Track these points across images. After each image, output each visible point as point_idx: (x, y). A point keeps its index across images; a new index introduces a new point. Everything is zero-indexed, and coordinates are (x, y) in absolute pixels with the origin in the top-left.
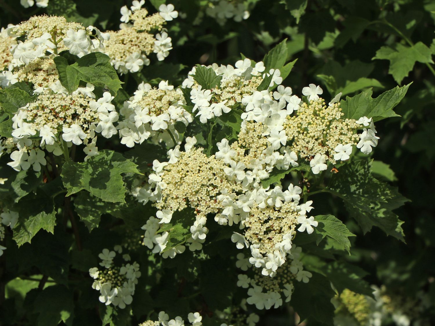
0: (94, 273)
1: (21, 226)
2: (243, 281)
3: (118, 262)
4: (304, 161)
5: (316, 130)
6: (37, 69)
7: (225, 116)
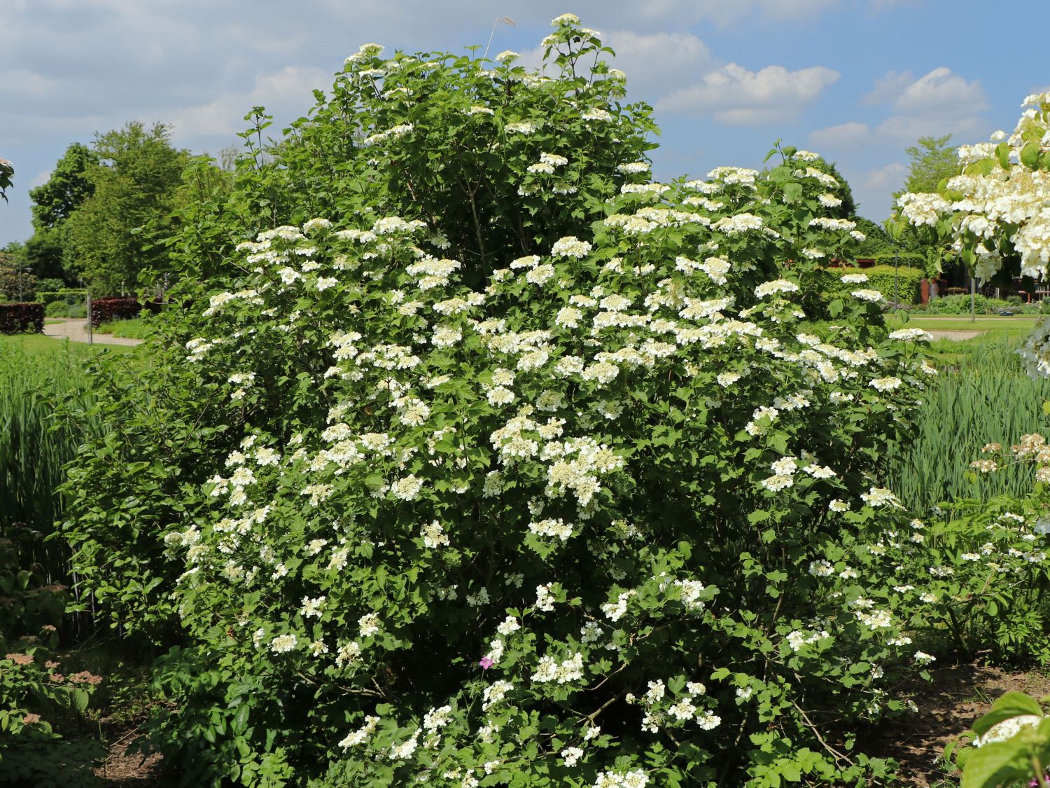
0: (529, 503)
1: (506, 484)
2: (578, 510)
3: (538, 500)
4: (598, 469)
5: (604, 458)
6: (515, 434)
7: (575, 453)
